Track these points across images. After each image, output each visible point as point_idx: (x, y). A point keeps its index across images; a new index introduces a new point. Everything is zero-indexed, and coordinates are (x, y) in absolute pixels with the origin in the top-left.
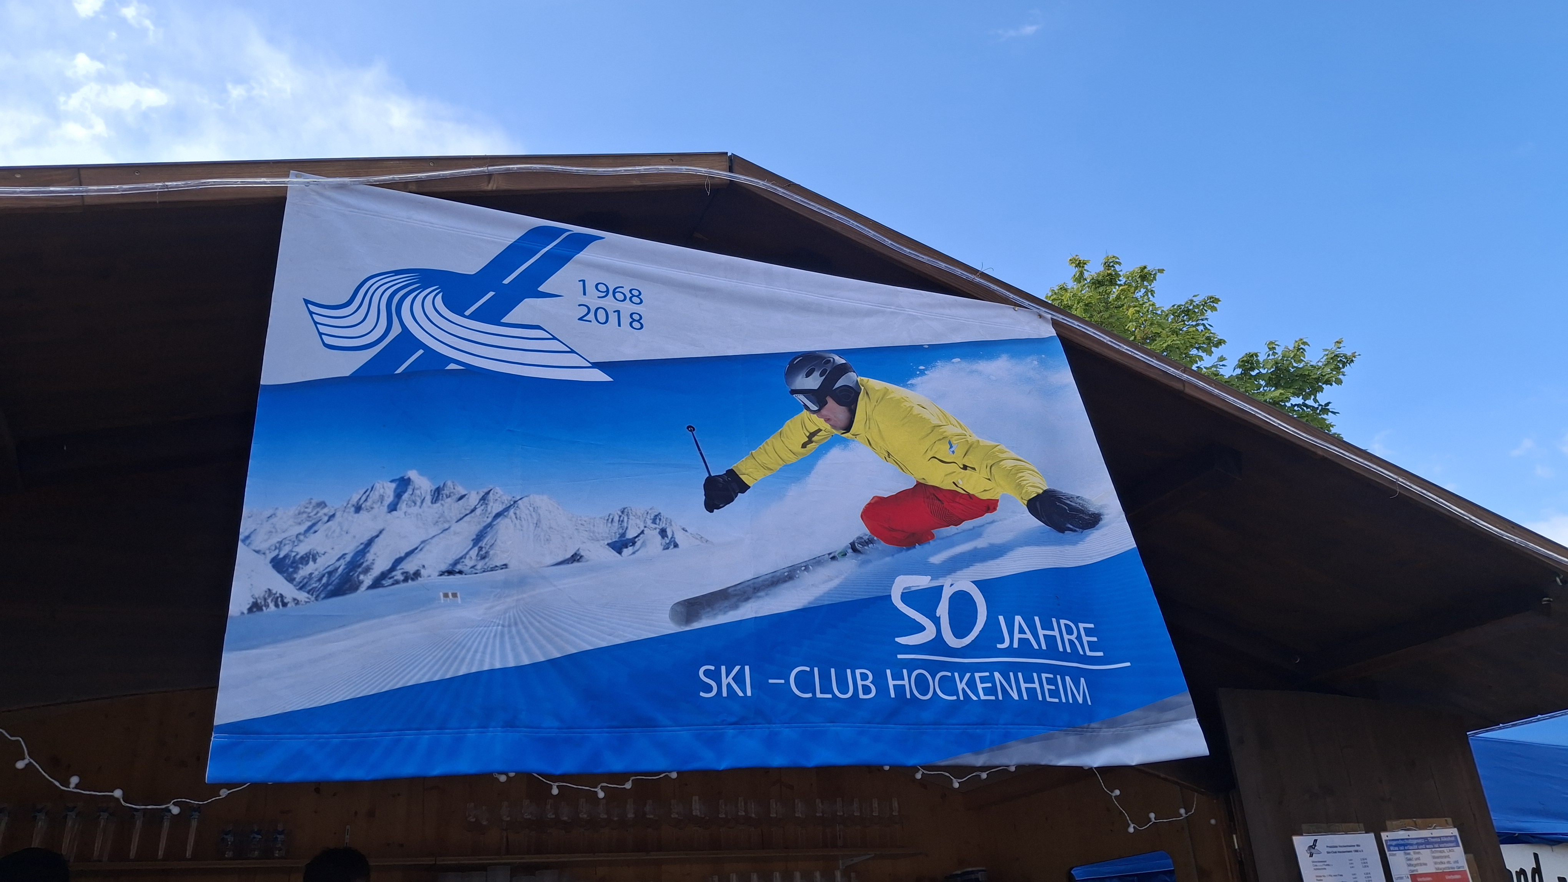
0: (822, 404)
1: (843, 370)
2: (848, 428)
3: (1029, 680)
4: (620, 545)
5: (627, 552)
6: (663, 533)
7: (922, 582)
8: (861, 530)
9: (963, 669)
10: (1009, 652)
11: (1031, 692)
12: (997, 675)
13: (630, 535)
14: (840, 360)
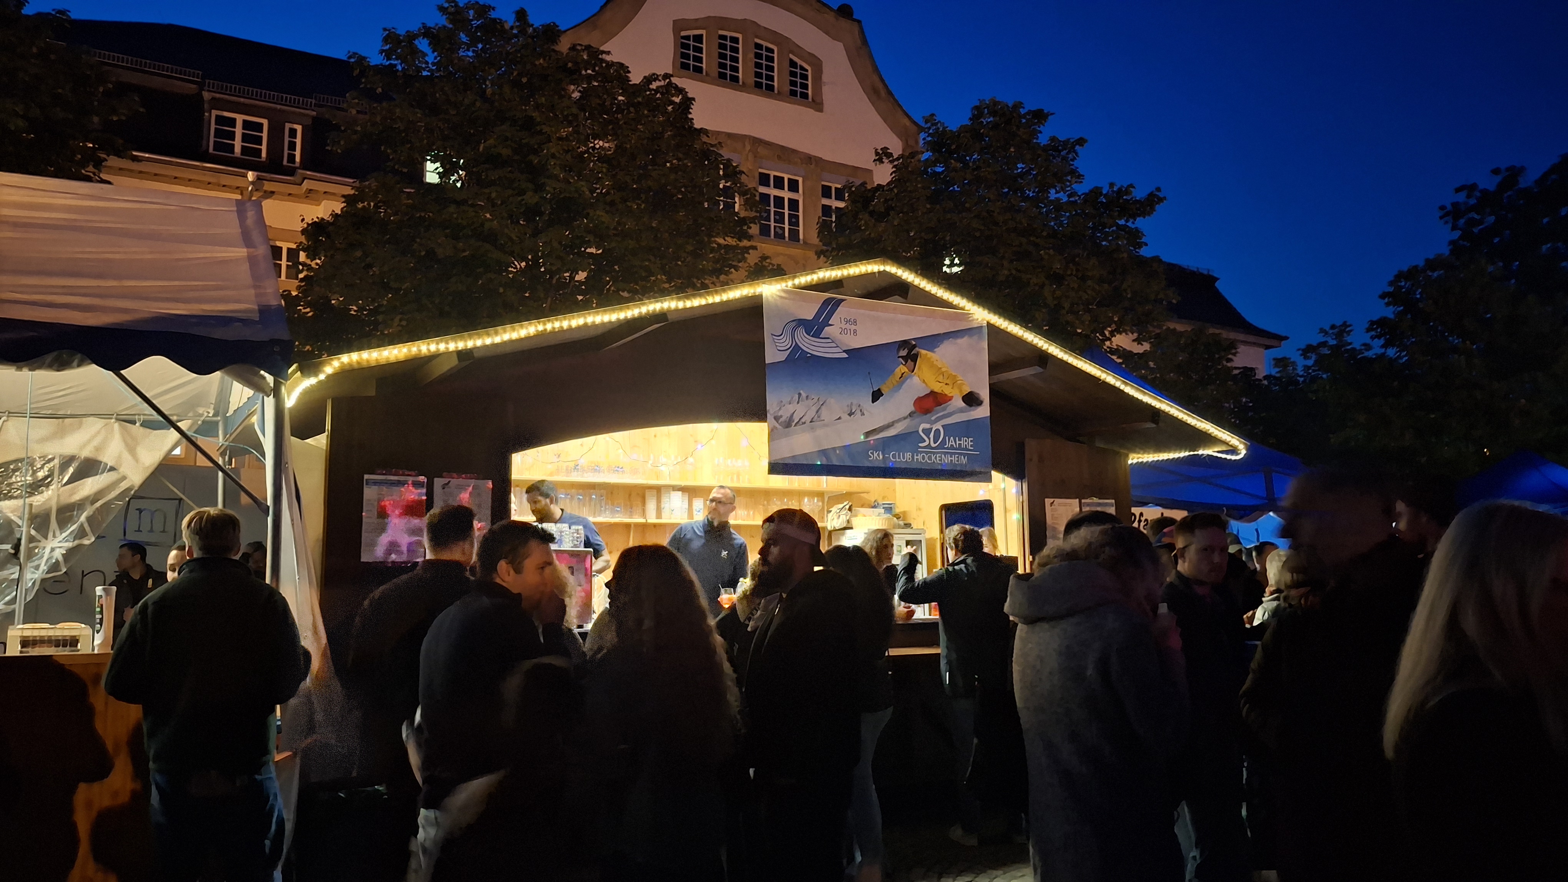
0: (906, 361)
1: (914, 346)
2: (913, 371)
3: (951, 457)
4: (850, 415)
5: (852, 416)
6: (861, 411)
7: (927, 426)
8: (912, 408)
9: (934, 453)
11: (951, 460)
12: (943, 456)
13: (853, 411)
14: (915, 342)
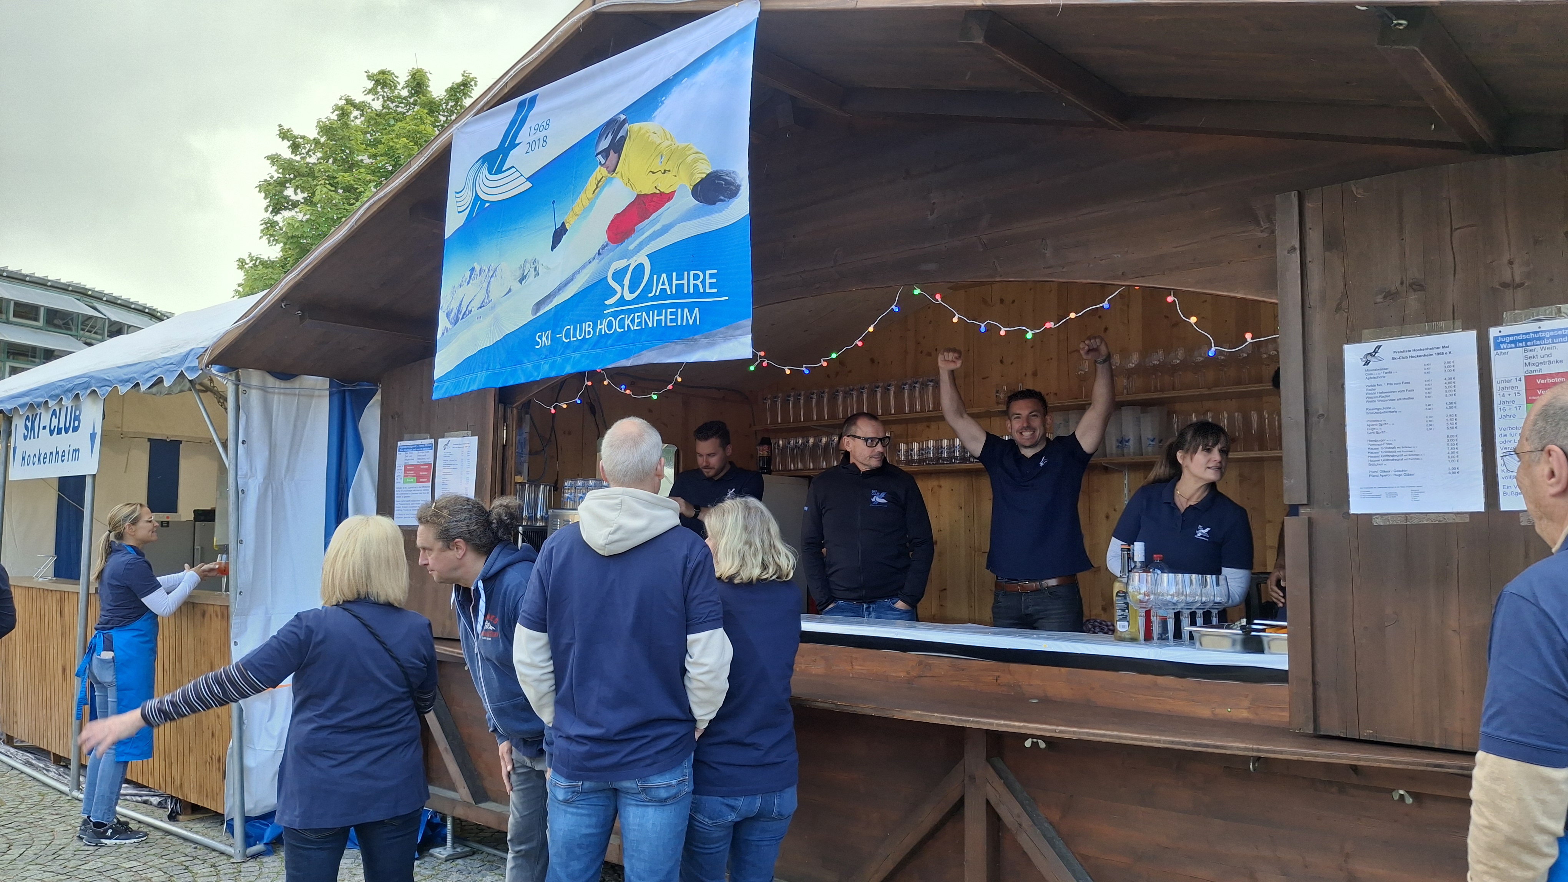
0: (606, 158)
1: (624, 122)
2: (614, 170)
5: (524, 282)
7: (623, 263)
8: (604, 239)
9: (630, 312)
10: (655, 298)
12: (645, 313)
14: (623, 117)
